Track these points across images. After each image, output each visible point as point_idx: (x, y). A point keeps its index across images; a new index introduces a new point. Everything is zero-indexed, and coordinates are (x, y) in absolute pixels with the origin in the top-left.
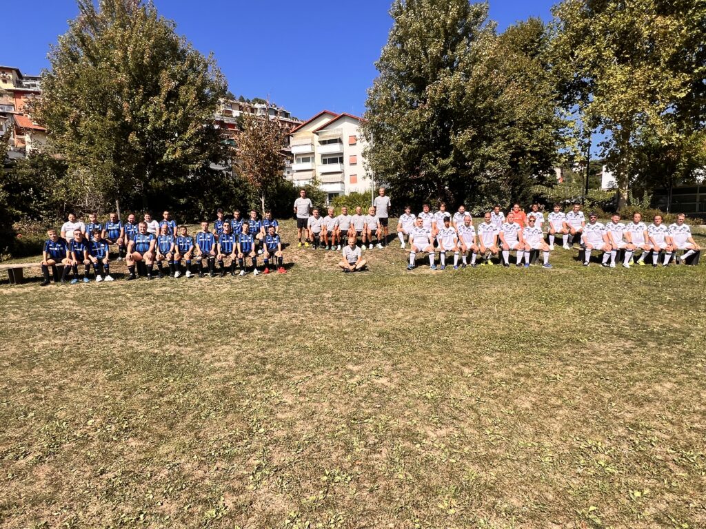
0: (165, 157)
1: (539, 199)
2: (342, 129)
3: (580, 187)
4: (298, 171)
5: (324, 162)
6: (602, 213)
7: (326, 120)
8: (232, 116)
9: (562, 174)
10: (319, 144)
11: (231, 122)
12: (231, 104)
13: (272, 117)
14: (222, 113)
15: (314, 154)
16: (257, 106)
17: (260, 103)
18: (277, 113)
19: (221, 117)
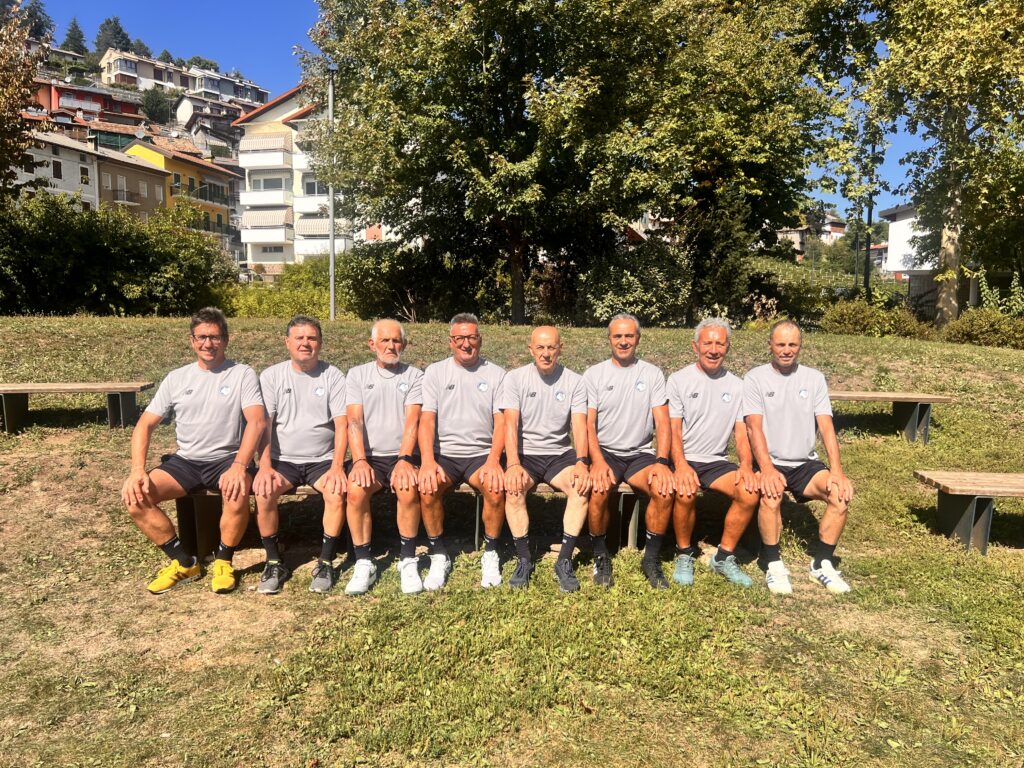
4: (255, 208)
11: (130, 99)
12: (136, 64)
13: (226, 98)
14: (113, 81)
15: (290, 171)
16: (195, 72)
17: (204, 68)
18: (238, 90)
19: (111, 89)
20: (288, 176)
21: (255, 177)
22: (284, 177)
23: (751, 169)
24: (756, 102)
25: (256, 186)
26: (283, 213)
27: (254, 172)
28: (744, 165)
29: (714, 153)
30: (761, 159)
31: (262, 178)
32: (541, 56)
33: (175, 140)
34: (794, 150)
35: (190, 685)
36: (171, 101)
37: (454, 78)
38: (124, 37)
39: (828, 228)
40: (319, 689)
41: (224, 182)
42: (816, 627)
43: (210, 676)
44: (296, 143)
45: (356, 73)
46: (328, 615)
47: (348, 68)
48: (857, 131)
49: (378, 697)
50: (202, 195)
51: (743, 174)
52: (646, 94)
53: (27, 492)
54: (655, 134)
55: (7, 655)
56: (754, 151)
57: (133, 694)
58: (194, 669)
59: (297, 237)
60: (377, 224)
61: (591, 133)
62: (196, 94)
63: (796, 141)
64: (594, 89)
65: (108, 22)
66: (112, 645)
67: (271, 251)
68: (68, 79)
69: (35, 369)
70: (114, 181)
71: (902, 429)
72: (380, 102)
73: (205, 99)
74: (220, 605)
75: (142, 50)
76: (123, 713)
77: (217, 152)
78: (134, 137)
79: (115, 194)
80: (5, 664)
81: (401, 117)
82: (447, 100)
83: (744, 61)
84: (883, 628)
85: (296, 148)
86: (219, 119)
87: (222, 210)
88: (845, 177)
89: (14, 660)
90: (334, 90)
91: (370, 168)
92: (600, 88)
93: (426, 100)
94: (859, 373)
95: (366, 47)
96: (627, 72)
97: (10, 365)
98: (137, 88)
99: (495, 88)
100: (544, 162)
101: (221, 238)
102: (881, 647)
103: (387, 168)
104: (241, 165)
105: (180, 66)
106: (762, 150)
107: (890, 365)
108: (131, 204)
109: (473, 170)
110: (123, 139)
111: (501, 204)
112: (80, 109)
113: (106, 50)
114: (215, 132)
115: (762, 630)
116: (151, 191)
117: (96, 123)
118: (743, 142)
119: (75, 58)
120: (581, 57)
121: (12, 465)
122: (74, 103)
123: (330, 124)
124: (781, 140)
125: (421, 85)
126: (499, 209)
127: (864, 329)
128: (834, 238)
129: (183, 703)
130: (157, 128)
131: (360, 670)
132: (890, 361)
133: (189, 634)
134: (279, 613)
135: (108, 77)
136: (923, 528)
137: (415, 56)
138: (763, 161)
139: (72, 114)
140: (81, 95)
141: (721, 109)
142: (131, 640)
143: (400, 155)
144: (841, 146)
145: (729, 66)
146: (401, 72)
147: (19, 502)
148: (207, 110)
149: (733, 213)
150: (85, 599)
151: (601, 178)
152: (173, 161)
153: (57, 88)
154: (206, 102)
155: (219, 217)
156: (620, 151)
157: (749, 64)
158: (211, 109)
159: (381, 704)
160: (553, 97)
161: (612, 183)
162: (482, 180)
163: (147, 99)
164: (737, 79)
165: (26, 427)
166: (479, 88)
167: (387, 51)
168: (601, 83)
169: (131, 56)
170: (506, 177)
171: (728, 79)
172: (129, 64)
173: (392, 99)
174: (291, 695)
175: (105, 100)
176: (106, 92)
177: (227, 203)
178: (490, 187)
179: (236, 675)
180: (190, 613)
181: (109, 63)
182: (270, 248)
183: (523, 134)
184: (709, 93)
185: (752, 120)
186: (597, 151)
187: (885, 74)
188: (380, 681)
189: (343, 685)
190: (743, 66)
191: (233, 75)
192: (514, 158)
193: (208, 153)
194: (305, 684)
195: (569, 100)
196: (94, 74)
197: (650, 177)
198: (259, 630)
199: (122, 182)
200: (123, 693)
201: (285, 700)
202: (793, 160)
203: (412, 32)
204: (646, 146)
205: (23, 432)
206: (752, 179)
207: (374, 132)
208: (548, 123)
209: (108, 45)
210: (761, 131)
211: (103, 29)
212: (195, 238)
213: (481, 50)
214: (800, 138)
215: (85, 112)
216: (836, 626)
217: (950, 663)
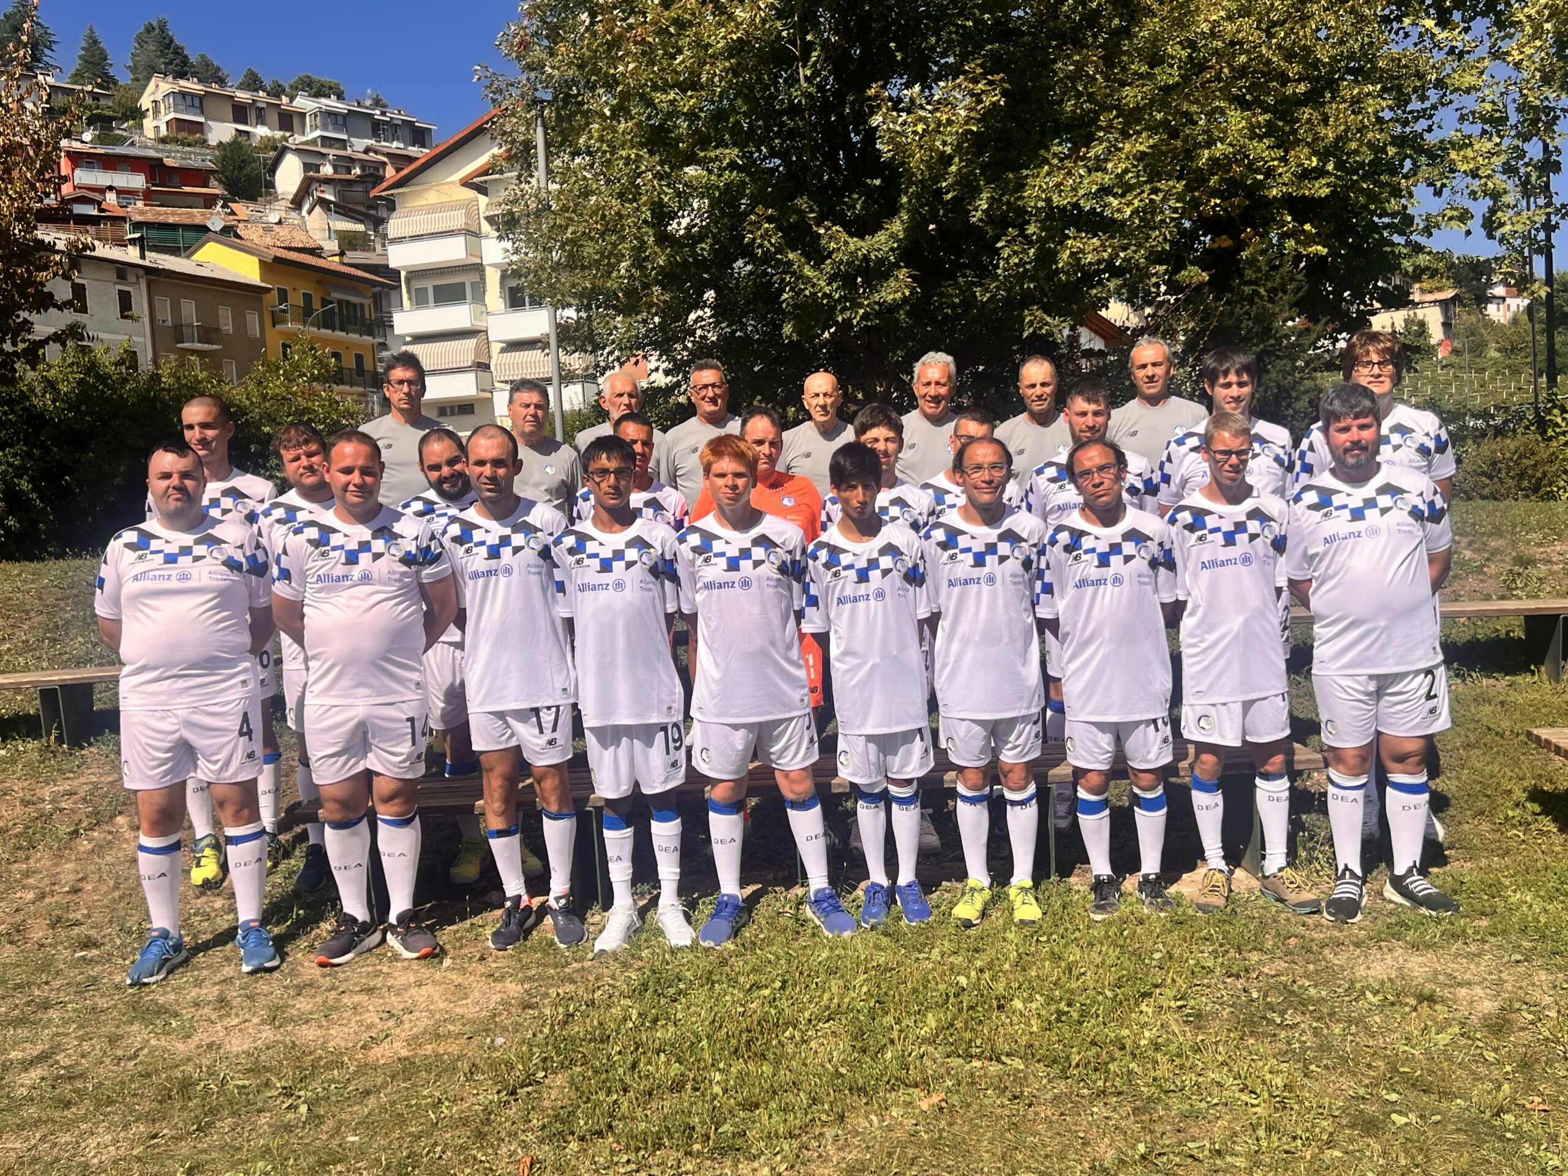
4: (418, 340)
8: (204, 143)
11: (195, 162)
12: (201, 98)
13: (359, 144)
14: (163, 131)
15: (479, 269)
16: (303, 103)
17: (318, 94)
18: (377, 129)
19: (161, 146)
20: (475, 278)
21: (418, 284)
22: (468, 279)
23: (1302, 207)
24: (1302, 88)
25: (420, 300)
26: (471, 343)
27: (416, 274)
28: (1289, 202)
29: (1233, 186)
30: (1321, 189)
31: (429, 284)
32: (898, 48)
33: (276, 228)
34: (1380, 166)
35: (379, 1081)
36: (265, 159)
37: (747, 100)
38: (178, 52)
39: (1499, 291)
40: (561, 1079)
41: (364, 297)
42: (1327, 976)
43: (406, 1069)
44: (487, 218)
45: (582, 103)
46: (573, 987)
47: (568, 96)
48: (1507, 118)
49: (645, 1085)
50: (327, 322)
51: (1289, 218)
52: (1091, 98)
53: (110, 833)
54: (1110, 165)
55: (120, 1053)
56: (1307, 175)
57: (302, 1093)
58: (382, 1062)
59: (497, 384)
60: (633, 360)
61: (994, 173)
62: (306, 143)
63: (1383, 150)
64: (995, 98)
65: (150, 29)
66: (264, 1035)
67: (453, 414)
68: (87, 136)
69: (95, 645)
70: (176, 310)
71: (1539, 662)
72: (624, 153)
73: (323, 150)
74: (412, 980)
75: (210, 74)
76: (290, 1116)
77: (349, 242)
78: (204, 229)
79: (178, 332)
80: (118, 1064)
81: (659, 176)
82: (741, 139)
83: (1274, 16)
84: (1436, 973)
85: (486, 227)
86: (349, 183)
87: (360, 345)
88: (1489, 202)
89: (129, 1059)
90: (546, 134)
91: (612, 267)
92: (1004, 93)
93: (703, 142)
94: (1480, 570)
95: (595, 58)
96: (1054, 61)
97: (55, 640)
98: (205, 141)
99: (824, 105)
100: (915, 228)
101: (365, 395)
102: (1422, 998)
103: (642, 268)
104: (392, 265)
105: (278, 97)
106: (1320, 172)
107: (1538, 552)
108: (206, 347)
109: (791, 256)
110: (187, 234)
111: (843, 310)
112: (111, 188)
113: (148, 80)
114: (343, 209)
115: (1240, 984)
116: (240, 323)
117: (139, 210)
118: (1284, 160)
119: (96, 97)
120: (969, 44)
121: (83, 794)
122: (102, 178)
123: (543, 195)
124: (1356, 152)
125: (692, 116)
126: (840, 319)
127: (1536, 489)
128: (1513, 308)
129: (372, 1101)
130: (242, 209)
131: (620, 1053)
132: (1541, 545)
133: (372, 1017)
134: (499, 986)
135: (154, 126)
136: (1547, 824)
137: (679, 69)
138: (1325, 192)
139: (97, 196)
140: (110, 163)
141: (1242, 103)
142: (290, 1028)
143: (664, 239)
144: (1476, 147)
145: (1247, 29)
146: (658, 96)
147: (99, 849)
148: (327, 170)
149: (1272, 291)
150: (216, 979)
151: (1015, 253)
152: (273, 266)
153: (68, 153)
154: (324, 155)
155: (359, 358)
156: (1049, 200)
157: (1285, 21)
158: (335, 167)
159: (650, 1094)
160: (922, 119)
161: (1038, 258)
162: (808, 271)
163: (224, 158)
164: (1264, 50)
165: (95, 736)
166: (794, 110)
167: (631, 66)
168: (1006, 85)
169: (192, 85)
170: (849, 264)
171: (1248, 52)
172: (188, 99)
173: (642, 145)
174: (522, 1087)
175: (153, 168)
176: (152, 153)
177: (371, 333)
178: (823, 284)
179: (443, 1067)
180: (370, 991)
181: (155, 102)
182: (452, 408)
183: (877, 182)
184: (1209, 81)
185: (1298, 120)
186: (1008, 202)
187: (1547, 12)
188: (649, 1063)
189: (596, 1072)
190: (1274, 24)
191: (368, 103)
192: (862, 228)
193: (332, 246)
194: (541, 1074)
195: (950, 122)
196: (131, 122)
197: (1103, 245)
198: (469, 1009)
199: (189, 310)
200: (288, 1092)
201: (513, 1093)
202: (1381, 185)
203: (672, 30)
204: (1094, 189)
205: (90, 744)
206: (1307, 227)
207: (615, 203)
208: (917, 161)
209: (152, 70)
210: (1316, 138)
211: (141, 41)
212: (323, 407)
213: (795, 47)
214: (1392, 144)
215: (120, 192)
216: (1361, 972)
217: (1531, 1017)
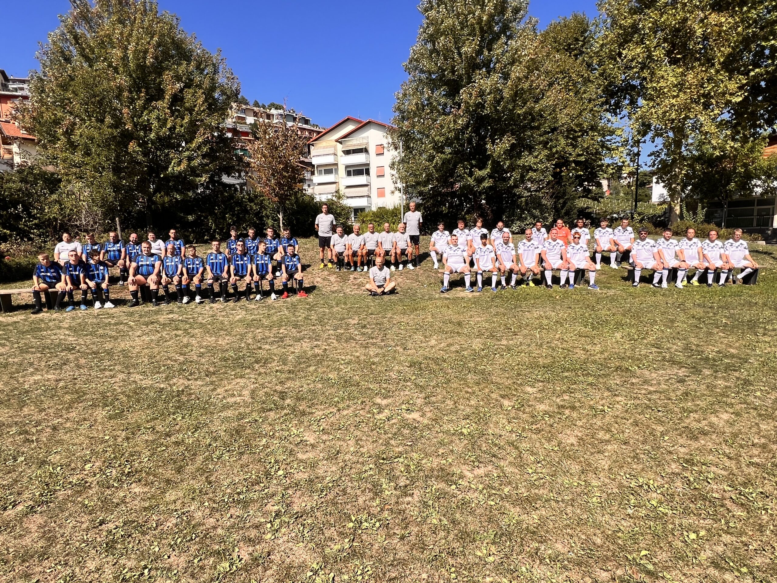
0: (170, 169)
1: (584, 214)
2: (368, 137)
3: (628, 200)
4: (320, 184)
5: (349, 174)
6: (653, 228)
7: (350, 127)
9: (609, 186)
10: (342, 154)
11: (244, 129)
12: (244, 110)
14: (234, 120)
15: (337, 165)
16: (273, 111)
17: (277, 109)
19: (234, 124)
21: (319, 169)
25: (320, 173)
26: (334, 185)
31: (323, 169)
44: (341, 151)
51: (574, 165)
59: (342, 197)
64: (513, 141)
98: (246, 123)
104: (313, 163)
105: (265, 109)
109: (465, 175)
149: (570, 184)
162: (469, 179)
163: (251, 128)
168: (516, 138)
170: (478, 177)
175: (233, 131)
176: (233, 127)
183: (481, 157)
191: (292, 112)
195: (504, 147)
208: (495, 155)
